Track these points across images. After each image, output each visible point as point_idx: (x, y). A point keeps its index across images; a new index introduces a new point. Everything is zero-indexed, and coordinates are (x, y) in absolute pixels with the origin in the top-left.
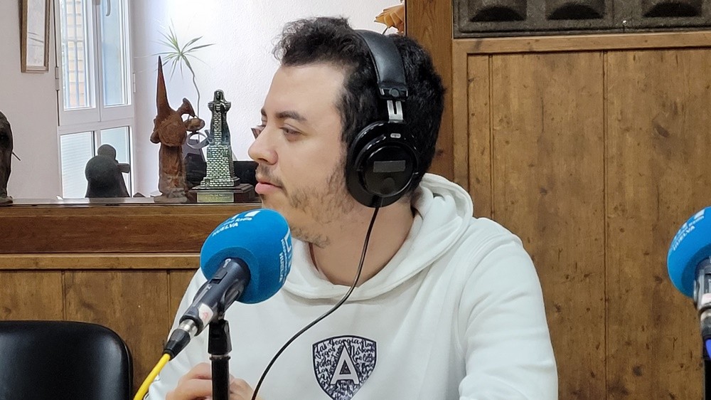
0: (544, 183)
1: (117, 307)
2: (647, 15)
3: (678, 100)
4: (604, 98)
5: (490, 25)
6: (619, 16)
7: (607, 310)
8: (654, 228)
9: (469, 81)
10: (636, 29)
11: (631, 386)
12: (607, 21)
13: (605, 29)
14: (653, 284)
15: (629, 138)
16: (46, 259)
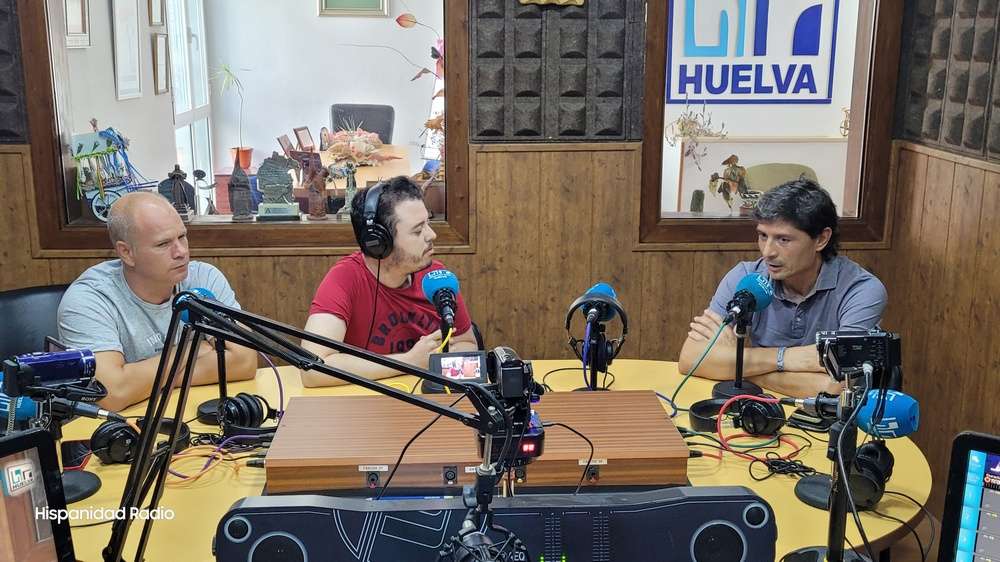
0: (512, 214)
1: (302, 274)
2: (561, 135)
3: (575, 175)
4: (540, 173)
5: (487, 138)
6: (547, 133)
7: (540, 272)
8: (562, 234)
9: (477, 165)
10: (555, 141)
11: (550, 307)
12: (542, 137)
13: (542, 141)
14: (561, 260)
15: (551, 192)
16: (265, 250)
